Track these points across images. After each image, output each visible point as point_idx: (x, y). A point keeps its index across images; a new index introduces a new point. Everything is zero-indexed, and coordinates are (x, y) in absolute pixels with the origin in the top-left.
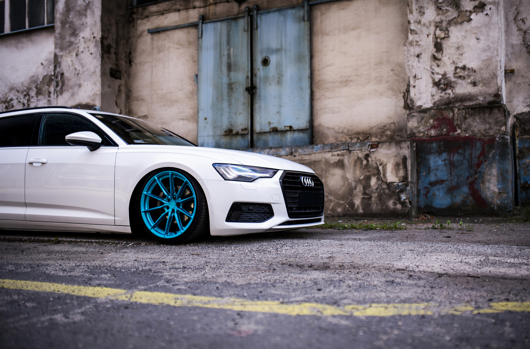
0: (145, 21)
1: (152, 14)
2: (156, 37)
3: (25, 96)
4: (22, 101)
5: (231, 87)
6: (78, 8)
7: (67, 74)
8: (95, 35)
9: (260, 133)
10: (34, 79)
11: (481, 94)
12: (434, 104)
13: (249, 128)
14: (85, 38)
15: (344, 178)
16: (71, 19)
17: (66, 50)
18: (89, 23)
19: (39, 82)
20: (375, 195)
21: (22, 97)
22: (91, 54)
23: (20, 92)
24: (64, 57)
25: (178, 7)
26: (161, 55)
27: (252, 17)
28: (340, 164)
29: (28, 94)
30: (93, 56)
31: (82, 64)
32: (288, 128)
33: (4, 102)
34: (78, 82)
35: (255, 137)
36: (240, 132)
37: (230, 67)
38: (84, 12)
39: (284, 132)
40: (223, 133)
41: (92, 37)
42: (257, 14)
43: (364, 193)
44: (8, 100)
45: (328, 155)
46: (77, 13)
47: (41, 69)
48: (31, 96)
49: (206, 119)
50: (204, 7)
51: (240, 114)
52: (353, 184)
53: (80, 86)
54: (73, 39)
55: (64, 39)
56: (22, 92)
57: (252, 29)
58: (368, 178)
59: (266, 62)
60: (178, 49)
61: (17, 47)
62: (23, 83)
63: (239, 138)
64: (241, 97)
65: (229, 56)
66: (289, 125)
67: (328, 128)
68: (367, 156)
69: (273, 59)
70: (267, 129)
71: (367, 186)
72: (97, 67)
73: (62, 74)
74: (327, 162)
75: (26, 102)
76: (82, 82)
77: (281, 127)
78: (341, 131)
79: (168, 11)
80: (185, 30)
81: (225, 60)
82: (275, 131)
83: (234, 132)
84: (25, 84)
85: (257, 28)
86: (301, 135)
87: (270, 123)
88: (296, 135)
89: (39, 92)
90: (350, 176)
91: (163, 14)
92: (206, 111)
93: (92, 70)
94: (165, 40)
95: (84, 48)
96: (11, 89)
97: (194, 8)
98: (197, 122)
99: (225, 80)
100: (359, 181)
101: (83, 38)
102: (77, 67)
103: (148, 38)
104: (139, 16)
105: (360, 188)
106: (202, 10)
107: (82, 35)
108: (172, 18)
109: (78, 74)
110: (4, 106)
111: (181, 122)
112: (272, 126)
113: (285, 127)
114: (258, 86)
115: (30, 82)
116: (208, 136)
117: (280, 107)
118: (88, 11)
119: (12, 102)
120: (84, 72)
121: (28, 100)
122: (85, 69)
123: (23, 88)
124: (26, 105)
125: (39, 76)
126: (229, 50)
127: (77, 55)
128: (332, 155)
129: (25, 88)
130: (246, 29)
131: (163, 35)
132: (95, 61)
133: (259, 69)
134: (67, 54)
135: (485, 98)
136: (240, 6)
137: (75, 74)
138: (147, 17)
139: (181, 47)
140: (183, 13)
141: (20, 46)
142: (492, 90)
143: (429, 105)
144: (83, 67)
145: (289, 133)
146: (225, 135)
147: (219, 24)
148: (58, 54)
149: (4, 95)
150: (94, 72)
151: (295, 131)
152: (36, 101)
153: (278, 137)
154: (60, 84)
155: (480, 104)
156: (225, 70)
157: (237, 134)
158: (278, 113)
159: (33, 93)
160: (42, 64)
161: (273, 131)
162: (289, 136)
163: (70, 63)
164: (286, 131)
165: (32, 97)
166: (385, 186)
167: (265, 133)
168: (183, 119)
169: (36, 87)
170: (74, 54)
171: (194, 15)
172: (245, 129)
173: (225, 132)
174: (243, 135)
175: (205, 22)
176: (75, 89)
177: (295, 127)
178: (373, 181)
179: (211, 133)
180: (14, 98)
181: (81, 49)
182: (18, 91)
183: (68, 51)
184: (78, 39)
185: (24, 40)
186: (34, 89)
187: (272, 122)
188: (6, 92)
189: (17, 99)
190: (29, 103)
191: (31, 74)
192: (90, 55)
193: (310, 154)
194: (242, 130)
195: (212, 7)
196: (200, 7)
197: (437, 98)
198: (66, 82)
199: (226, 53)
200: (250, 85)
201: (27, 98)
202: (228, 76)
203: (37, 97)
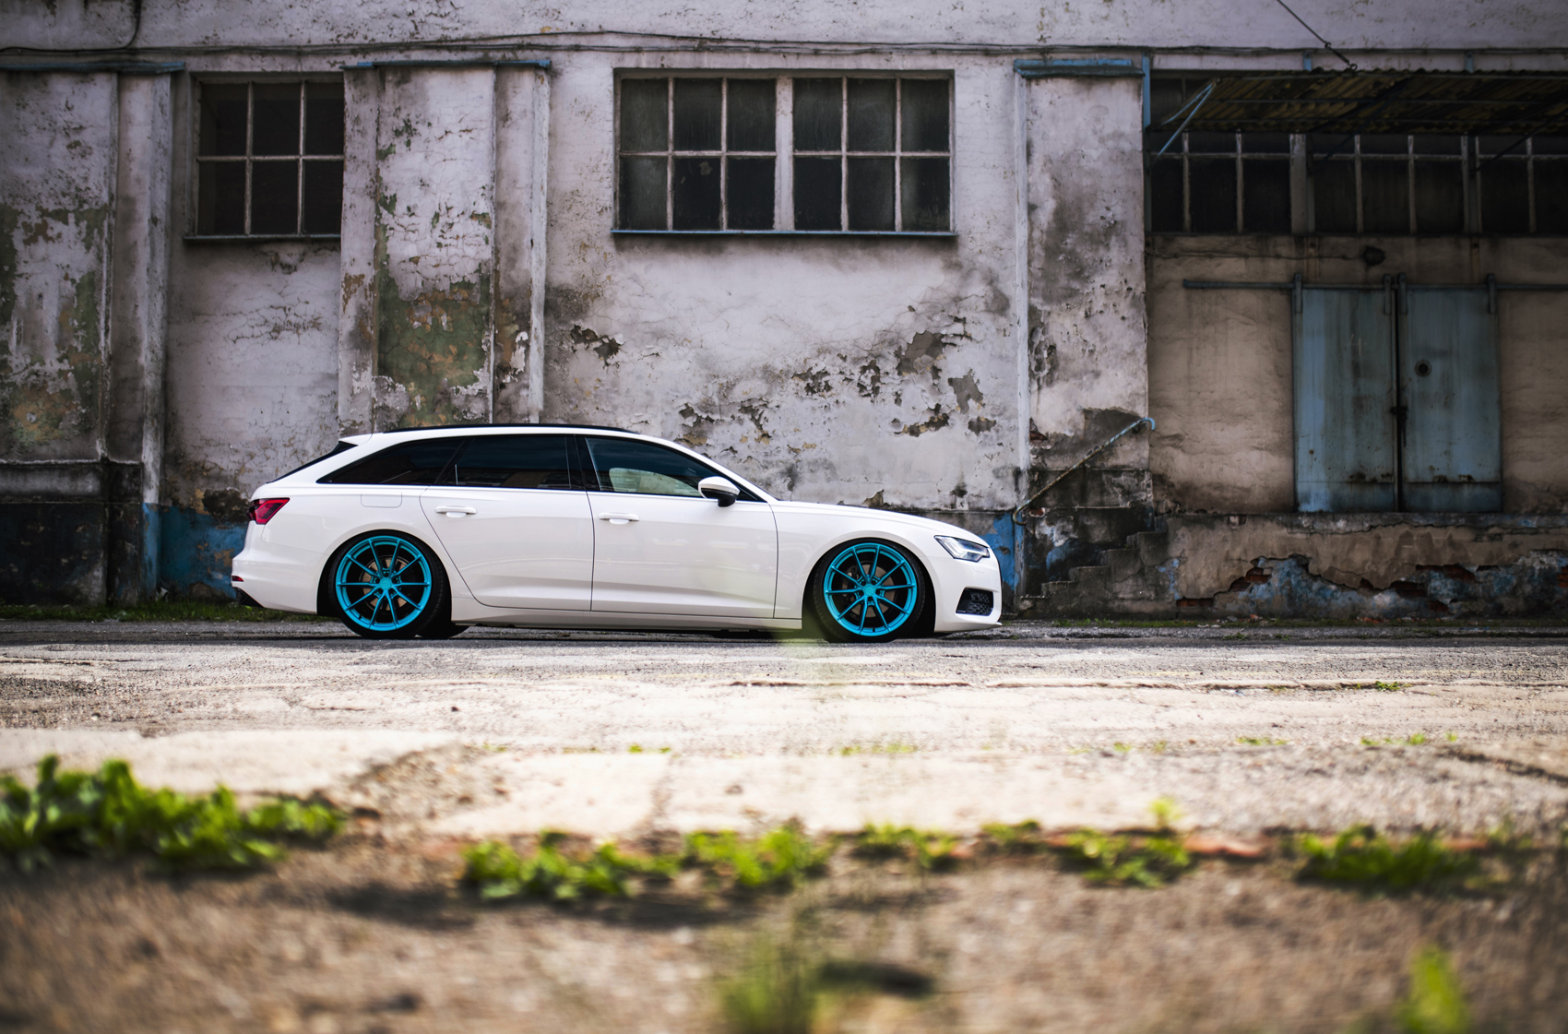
0: (1172, 262)
1: (1188, 252)
2: (1197, 295)
3: (864, 369)
4: (856, 378)
5: (1359, 403)
6: (1087, 229)
7: (1062, 348)
8: (1132, 285)
9: (1416, 484)
10: (889, 337)
13: (1396, 474)
14: (1107, 287)
16: (1069, 247)
17: (1060, 302)
18: (1115, 261)
19: (904, 346)
21: (857, 371)
22: (1123, 318)
23: (849, 360)
24: (1054, 316)
25: (1243, 249)
26: (1210, 330)
27: (1397, 292)
29: (873, 366)
30: (1127, 322)
31: (1101, 335)
32: (1466, 479)
33: (803, 376)
34: (1091, 367)
35: (1406, 489)
36: (1380, 479)
37: (1356, 369)
38: (1103, 238)
39: (1457, 485)
40: (1346, 478)
41: (1125, 289)
42: (1407, 290)
44: (814, 372)
46: (1086, 237)
47: (908, 319)
48: (882, 372)
49: (1312, 452)
50: (1297, 259)
51: (1377, 449)
53: (1097, 374)
54: (1076, 285)
55: (1056, 280)
56: (856, 361)
57: (1398, 312)
59: (1423, 370)
60: (1247, 324)
61: (839, 266)
62: (855, 341)
63: (1377, 490)
64: (1379, 423)
65: (1354, 351)
66: (1466, 472)
67: (1526, 483)
69: (1437, 367)
70: (1429, 478)
72: (1138, 344)
73: (1052, 348)
75: (867, 382)
76: (1101, 367)
77: (1453, 476)
78: (1546, 488)
79: (1224, 253)
80: (1261, 294)
81: (1347, 355)
82: (1443, 481)
83: (1367, 479)
84: (861, 342)
85: (1407, 313)
86: (1487, 491)
87: (1432, 469)
88: (1478, 490)
89: (904, 365)
91: (1211, 257)
92: (1311, 436)
93: (1127, 348)
94: (1217, 304)
95: (1105, 305)
96: (822, 351)
97: (1278, 257)
98: (1294, 456)
99: (1349, 390)
101: (1103, 286)
102: (1087, 338)
103: (1181, 296)
104: (1157, 252)
106: (1293, 263)
107: (1099, 280)
108: (1232, 267)
109: (1092, 352)
110: (803, 384)
111: (1255, 455)
112: (1437, 473)
113: (1460, 476)
114: (1410, 407)
115: (877, 341)
116: (1318, 481)
117: (1450, 444)
118: (1114, 239)
119: (825, 379)
120: (1105, 349)
121: (875, 379)
122: (1109, 344)
123: (858, 352)
124: (869, 388)
125: (904, 333)
126: (1354, 341)
127: (1087, 316)
129: (865, 354)
130: (1388, 310)
131: (1212, 295)
132: (1132, 332)
133: (1410, 380)
134: (1061, 310)
136: (1367, 270)
137: (1084, 351)
138: (1176, 256)
139: (1252, 322)
140: (1255, 264)
141: (845, 262)
144: (1103, 340)
145: (1466, 487)
146: (1351, 483)
147: (1335, 295)
148: (1039, 307)
149: (802, 362)
150: (1132, 353)
151: (1476, 483)
152: (898, 382)
153: (1447, 491)
154: (1047, 366)
156: (1348, 374)
157: (1374, 481)
158: (1446, 453)
159: (888, 365)
160: (911, 309)
161: (1439, 481)
162: (1466, 492)
163: (1072, 330)
164: (1460, 484)
165: (887, 373)
167: (1424, 483)
168: (1258, 449)
169: (897, 355)
170: (1082, 314)
171: (1277, 270)
172: (1388, 475)
173: (1351, 477)
174: (1383, 485)
175: (1306, 286)
176: (1085, 378)
177: (1477, 477)
179: (1323, 477)
180: (833, 370)
181: (1098, 306)
182: (844, 359)
183: (1064, 305)
184: (1091, 286)
185: (859, 253)
186: (892, 357)
187: (1435, 466)
188: (807, 355)
189: (841, 373)
190: (878, 384)
191: (880, 325)
192: (1120, 321)
194: (1383, 476)
195: (1312, 262)
196: (1289, 258)
198: (1062, 364)
199: (1349, 345)
200: (1395, 405)
201: (871, 373)
202: (1355, 384)
203: (899, 374)
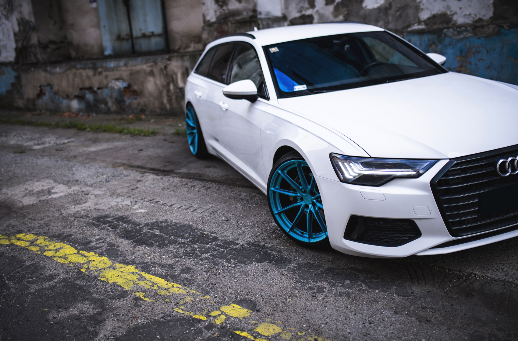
9: (137, 38)
11: (246, 9)
12: (217, 18)
13: (130, 34)
15: (156, 84)
20: (174, 97)
28: (152, 73)
32: (151, 34)
35: (134, 41)
36: (125, 37)
39: (149, 37)
43: (168, 96)
45: (145, 67)
49: (104, 27)
52: (161, 88)
58: (168, 84)
63: (125, 42)
64: (122, 9)
66: (151, 30)
67: (176, 32)
68: (166, 67)
70: (140, 35)
71: (168, 91)
74: (145, 71)
77: (147, 33)
82: (144, 36)
83: (122, 37)
90: (158, 82)
92: (103, 20)
98: (100, 29)
100: (164, 86)
105: (165, 92)
112: (142, 32)
116: (108, 41)
117: (145, 16)
128: (147, 67)
135: (247, 13)
142: (251, 6)
143: (213, 20)
145: (152, 37)
146: (117, 40)
151: (155, 36)
155: (244, 19)
157: (124, 39)
162: (153, 40)
166: (178, 91)
167: (139, 37)
172: (128, 35)
173: (117, 37)
174: (127, 40)
177: (156, 32)
178: (172, 87)
179: (109, 38)
187: (141, 28)
193: (135, 66)
194: (126, 35)
197: (218, 13)
